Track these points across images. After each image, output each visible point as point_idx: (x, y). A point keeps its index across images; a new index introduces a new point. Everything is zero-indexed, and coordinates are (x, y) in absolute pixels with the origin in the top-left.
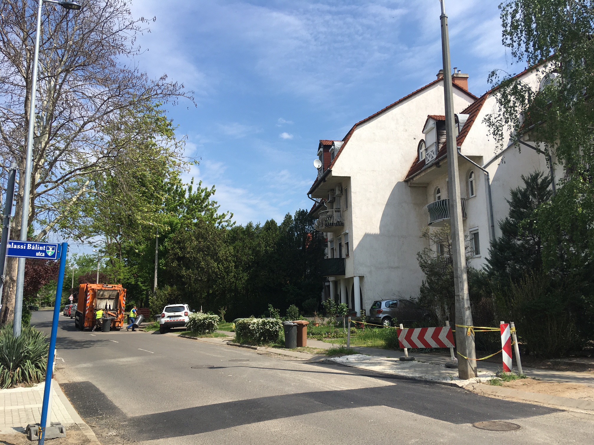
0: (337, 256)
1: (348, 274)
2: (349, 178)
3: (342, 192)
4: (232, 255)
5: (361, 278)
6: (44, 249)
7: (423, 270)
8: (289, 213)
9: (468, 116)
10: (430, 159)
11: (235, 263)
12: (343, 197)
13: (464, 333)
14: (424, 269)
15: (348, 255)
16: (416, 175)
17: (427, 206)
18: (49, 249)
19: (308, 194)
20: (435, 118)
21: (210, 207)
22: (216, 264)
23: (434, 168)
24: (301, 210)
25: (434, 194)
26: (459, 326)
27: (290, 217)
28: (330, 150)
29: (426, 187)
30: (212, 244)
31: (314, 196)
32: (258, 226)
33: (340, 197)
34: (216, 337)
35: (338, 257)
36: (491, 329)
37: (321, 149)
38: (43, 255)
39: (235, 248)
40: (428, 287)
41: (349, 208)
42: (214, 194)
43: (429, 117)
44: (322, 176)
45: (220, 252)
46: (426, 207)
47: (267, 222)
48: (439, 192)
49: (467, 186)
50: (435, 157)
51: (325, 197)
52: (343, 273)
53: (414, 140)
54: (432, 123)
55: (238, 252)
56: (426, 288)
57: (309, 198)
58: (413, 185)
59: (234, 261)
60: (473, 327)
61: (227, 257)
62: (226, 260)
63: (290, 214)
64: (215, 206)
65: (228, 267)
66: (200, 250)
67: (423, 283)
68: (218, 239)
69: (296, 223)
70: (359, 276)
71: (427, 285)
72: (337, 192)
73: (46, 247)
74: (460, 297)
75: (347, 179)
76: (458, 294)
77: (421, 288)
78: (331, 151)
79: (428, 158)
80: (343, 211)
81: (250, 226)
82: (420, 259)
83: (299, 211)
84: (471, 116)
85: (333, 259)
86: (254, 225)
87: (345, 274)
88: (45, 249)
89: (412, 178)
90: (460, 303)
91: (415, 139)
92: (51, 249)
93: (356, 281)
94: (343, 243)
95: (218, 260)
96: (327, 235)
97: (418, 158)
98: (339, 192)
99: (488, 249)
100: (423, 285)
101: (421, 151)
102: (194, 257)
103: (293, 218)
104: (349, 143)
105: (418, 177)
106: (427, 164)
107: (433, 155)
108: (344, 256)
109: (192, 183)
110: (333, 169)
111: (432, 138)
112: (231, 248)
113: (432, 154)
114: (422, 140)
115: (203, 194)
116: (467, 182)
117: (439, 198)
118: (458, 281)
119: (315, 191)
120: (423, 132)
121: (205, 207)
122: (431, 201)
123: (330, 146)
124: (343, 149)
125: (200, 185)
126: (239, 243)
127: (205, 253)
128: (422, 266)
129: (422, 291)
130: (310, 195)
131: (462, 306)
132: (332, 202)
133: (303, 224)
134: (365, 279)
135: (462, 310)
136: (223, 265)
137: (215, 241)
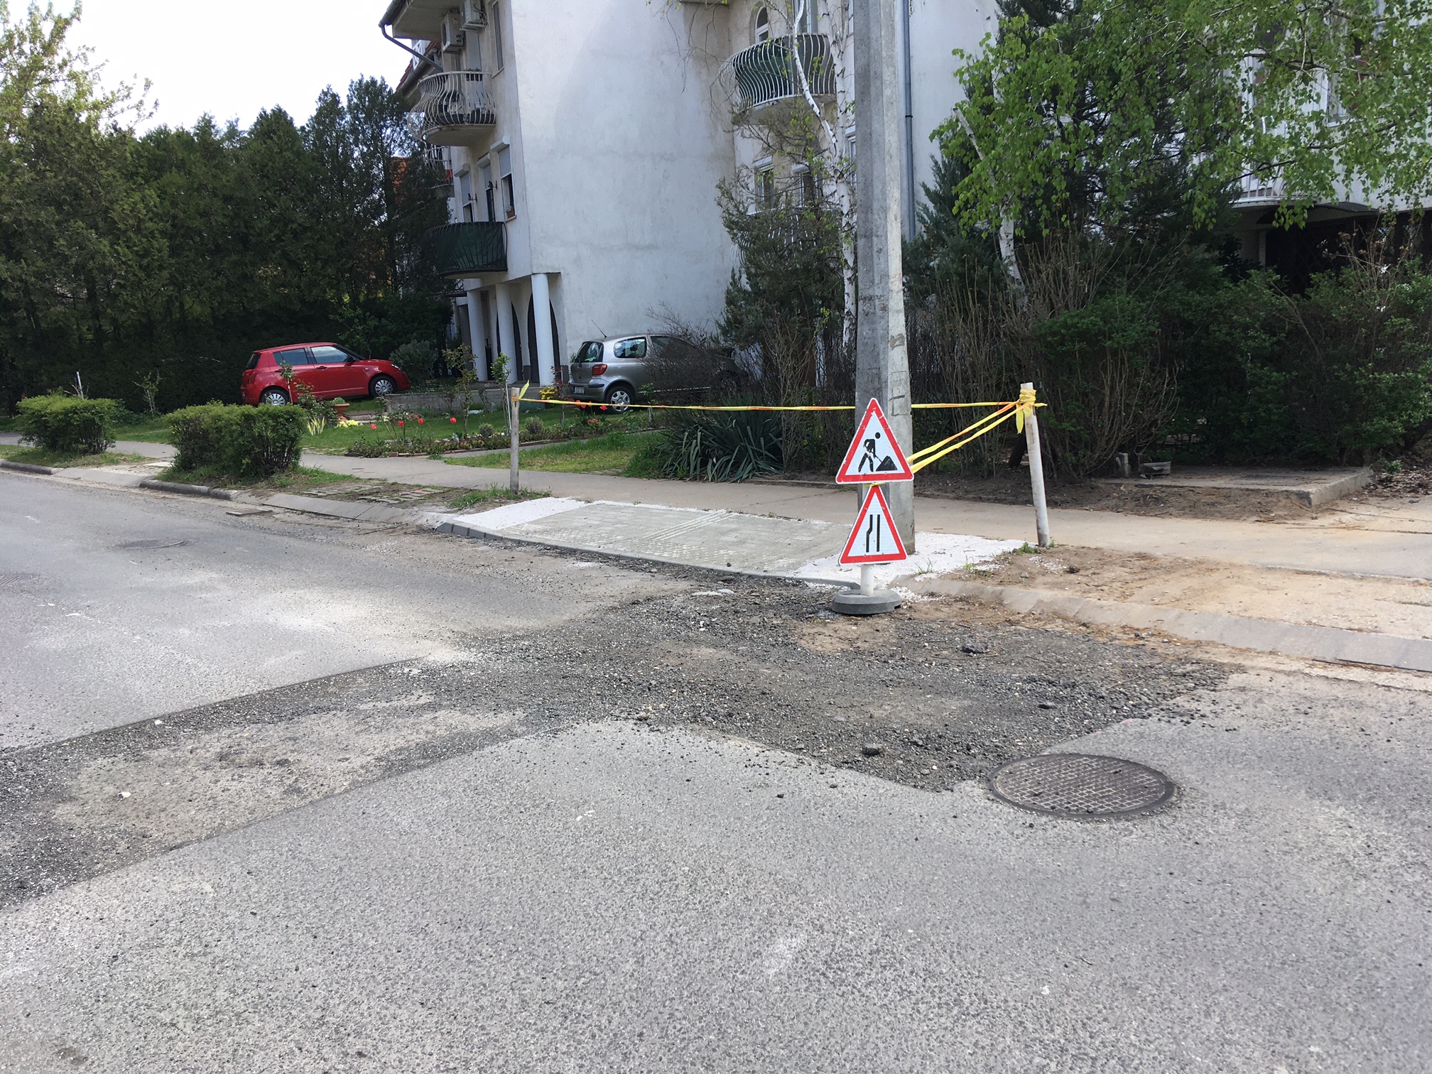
0: (480, 215)
1: (516, 270)
3: (483, 16)
4: (156, 214)
5: (553, 278)
7: (734, 237)
8: (329, 87)
11: (171, 237)
12: (489, 32)
14: (736, 235)
15: (511, 213)
17: (731, 61)
19: (382, 25)
22: (106, 243)
24: (367, 78)
27: (335, 98)
29: (727, 6)
30: (85, 181)
31: (401, 32)
32: (232, 128)
33: (480, 30)
35: (487, 220)
39: (162, 194)
40: (748, 288)
41: (506, 66)
42: (79, 19)
45: (116, 207)
47: (263, 117)
52: (500, 264)
55: (174, 204)
56: (740, 290)
57: (387, 36)
59: (163, 233)
61: (140, 221)
62: (138, 230)
63: (334, 90)
65: (146, 253)
66: (46, 199)
67: (733, 277)
68: (104, 163)
69: (355, 118)
70: (548, 274)
71: (745, 283)
72: (470, 16)
74: (877, 302)
77: (728, 292)
80: (491, 77)
81: (206, 126)
82: (724, 201)
83: (361, 81)
85: (471, 224)
86: (221, 126)
87: (506, 270)
93: (540, 288)
94: (497, 178)
95: (112, 231)
98: (476, 16)
100: (734, 283)
102: (30, 223)
103: (344, 103)
108: (500, 216)
112: (151, 193)
115: (48, 25)
117: (765, 35)
119: (401, 16)
121: (61, 67)
122: (742, 45)
126: (174, 178)
127: (66, 207)
128: (731, 225)
129: (730, 301)
130: (389, 29)
131: (880, 332)
132: (458, 50)
133: (376, 123)
134: (565, 281)
135: (882, 347)
136: (128, 247)
137: (93, 170)
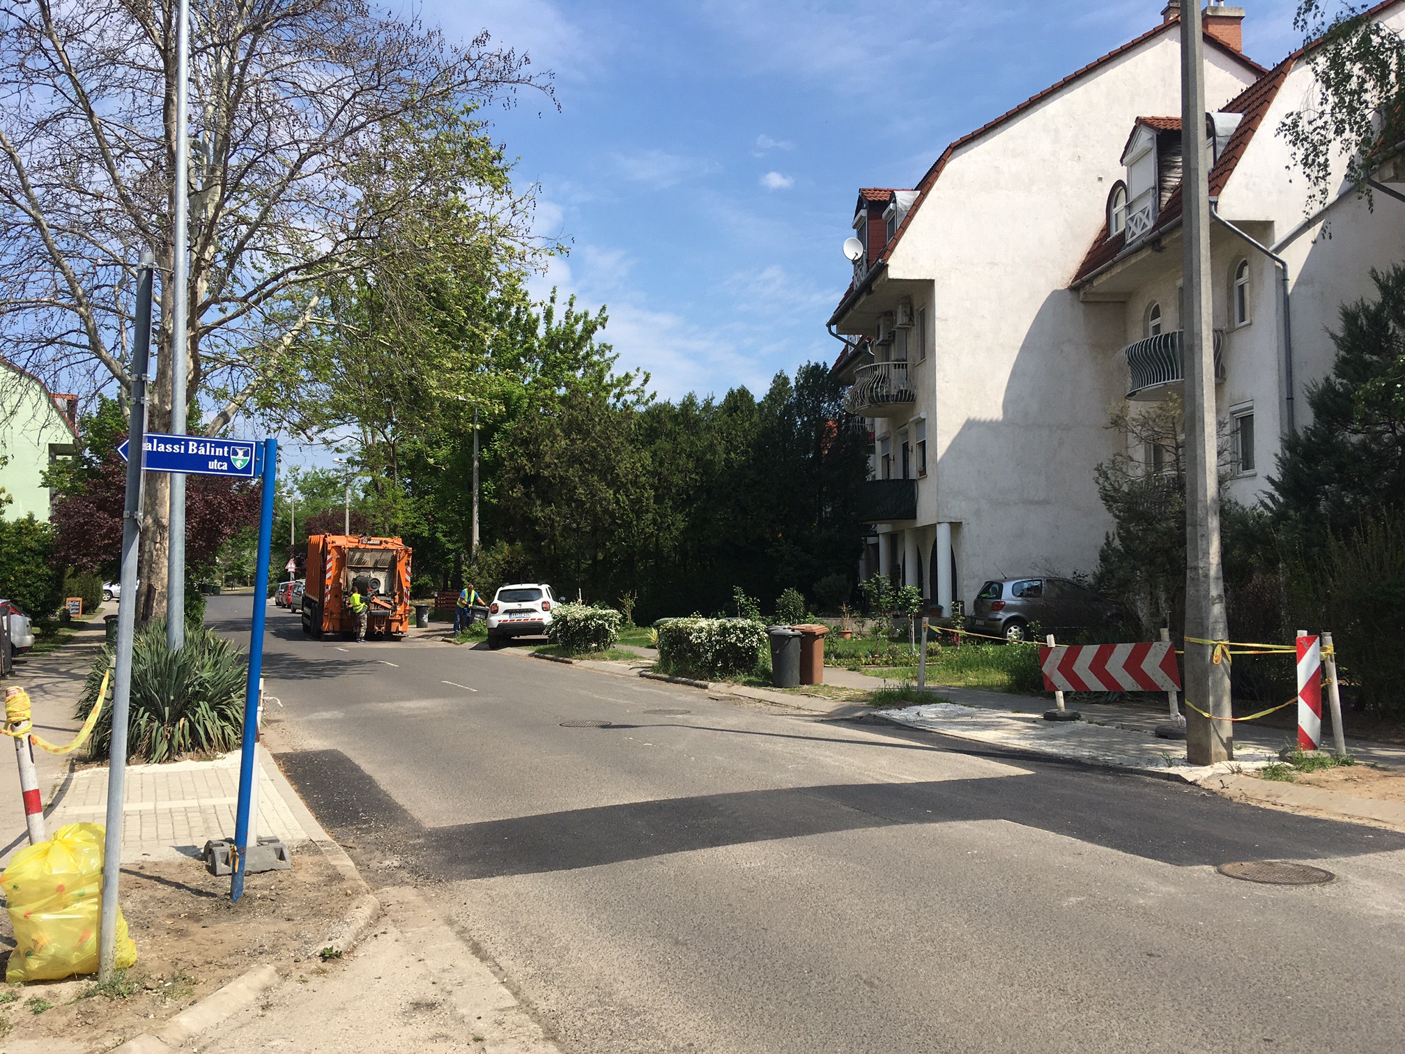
0: (896, 474)
1: (924, 518)
2: (931, 282)
3: (911, 319)
4: (648, 472)
5: (955, 526)
6: (226, 455)
7: (1110, 509)
8: (782, 372)
9: (1239, 117)
10: (1138, 232)
11: (656, 489)
12: (915, 332)
13: (1204, 658)
14: (1110, 506)
15: (923, 472)
16: (1101, 273)
17: (1124, 349)
18: (236, 453)
19: (829, 325)
20: (1155, 124)
21: (596, 358)
22: (611, 492)
23: (1146, 253)
24: (812, 364)
25: (1145, 320)
26: (1193, 640)
27: (786, 380)
28: (884, 215)
29: (1124, 302)
30: (602, 447)
31: (842, 330)
32: (708, 404)
33: (907, 330)
34: (615, 658)
35: (901, 477)
36: (1271, 649)
37: (863, 213)
38: (225, 467)
39: (654, 454)
40: (1120, 547)
41: (927, 357)
42: (604, 327)
43: (1140, 122)
44: (863, 279)
45: (621, 465)
46: (1122, 354)
47: (731, 394)
48: (1156, 313)
49: (1230, 298)
50: (1150, 224)
51: (869, 333)
52: (912, 514)
53: (1099, 183)
54: (1146, 139)
55: (661, 464)
56: (1114, 550)
57: (832, 333)
58: (1090, 299)
59: (652, 486)
60: (1227, 642)
61: (637, 476)
62: (635, 483)
63: (786, 374)
64: (608, 355)
65: (639, 500)
66: (574, 460)
67: (1108, 537)
68: (616, 434)
69: (801, 395)
70: (951, 523)
71: (1117, 543)
72: (901, 319)
73: (229, 448)
74: (1200, 572)
75: (926, 287)
76: (1195, 564)
77: (1102, 551)
78: (887, 216)
79: (1133, 228)
80: (914, 366)
81: (689, 403)
82: (1101, 480)
83: (808, 366)
84: (1249, 117)
85: (887, 481)
86: (700, 401)
87: (915, 517)
88: (228, 452)
89: (1090, 281)
90: (1197, 585)
91: (1100, 179)
92: (241, 453)
93: (943, 534)
94: (913, 443)
95: (615, 484)
96: (872, 425)
97: (1107, 229)
98: (906, 320)
99: (1276, 455)
100: (1108, 543)
101: (1115, 211)
102: (561, 477)
103: (793, 384)
104: (933, 193)
105: (1104, 278)
106: (1130, 244)
107: (1146, 221)
108: (913, 474)
109: (552, 300)
110: (891, 262)
111: (1146, 176)
112: (646, 455)
113: (1144, 217)
114: (1119, 183)
115: (579, 327)
116: (1230, 289)
117: (1157, 329)
118: (1196, 534)
119: (845, 319)
120: (1121, 161)
121: (584, 358)
122: (1137, 337)
123: (886, 204)
124: (916, 210)
125: (571, 305)
126: (663, 444)
127: (587, 466)
128: (1108, 498)
129: (1104, 557)
130: (834, 328)
131: (1203, 593)
132: (886, 345)
133: (817, 399)
134: (965, 530)
135: (1204, 603)
136: (627, 496)
137: (608, 438)
